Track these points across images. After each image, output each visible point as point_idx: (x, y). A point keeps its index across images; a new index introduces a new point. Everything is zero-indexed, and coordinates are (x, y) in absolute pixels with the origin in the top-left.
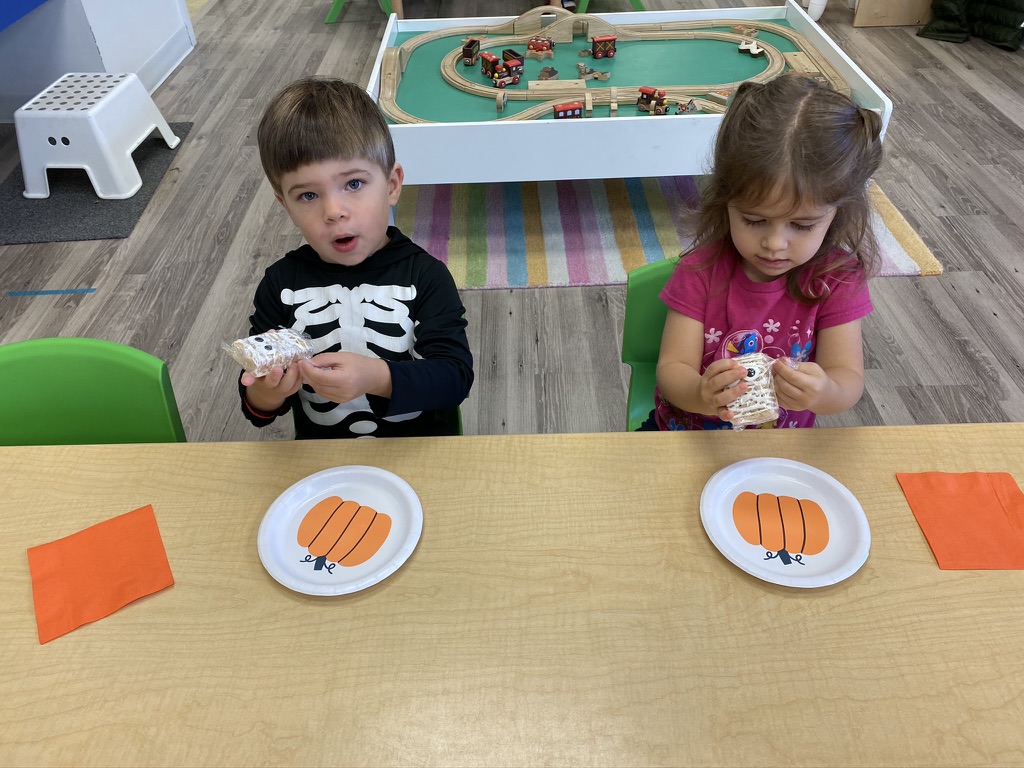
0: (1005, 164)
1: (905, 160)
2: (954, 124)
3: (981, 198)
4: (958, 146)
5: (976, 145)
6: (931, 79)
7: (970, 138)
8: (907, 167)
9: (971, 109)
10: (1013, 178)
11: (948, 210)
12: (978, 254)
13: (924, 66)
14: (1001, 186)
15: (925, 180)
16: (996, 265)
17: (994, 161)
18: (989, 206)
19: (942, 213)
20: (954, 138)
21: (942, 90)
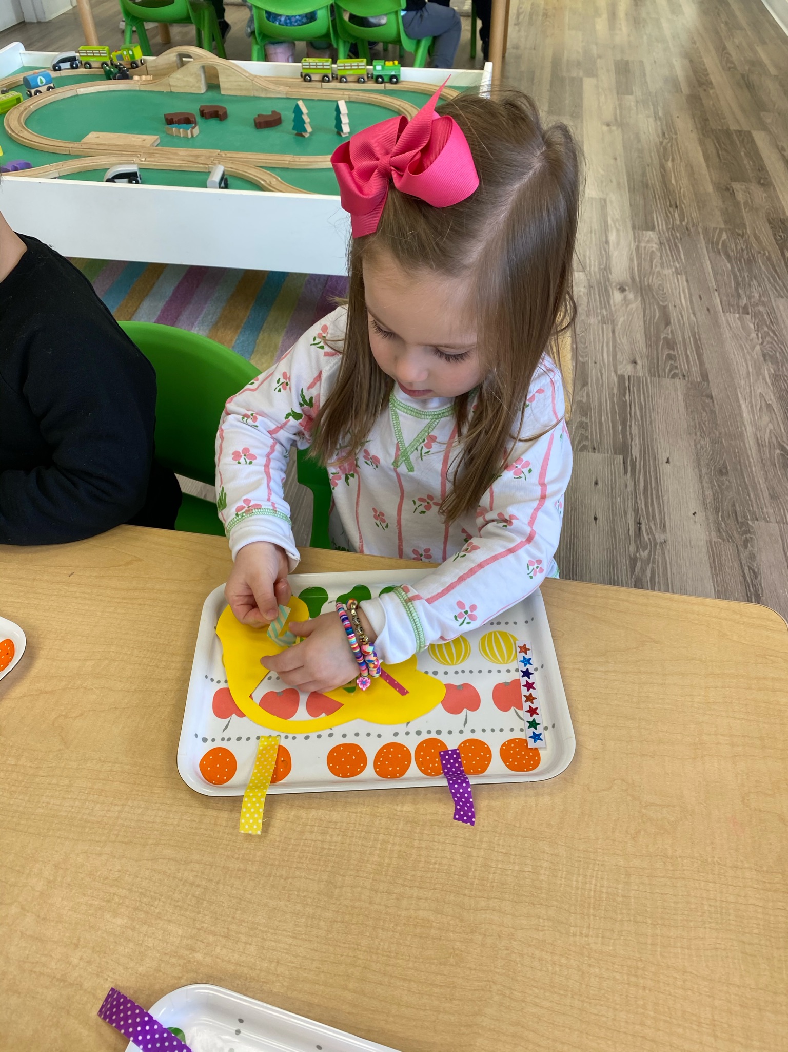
0: (755, 316)
1: (631, 296)
2: (728, 257)
3: (693, 357)
4: (713, 284)
5: (738, 284)
6: (740, 197)
7: (735, 276)
8: (627, 306)
9: (763, 239)
10: (754, 335)
11: (639, 367)
12: (635, 430)
13: (743, 179)
14: (731, 346)
15: (638, 325)
16: (647, 451)
17: (745, 311)
18: (695, 369)
19: (627, 369)
20: (716, 274)
21: (745, 213)
